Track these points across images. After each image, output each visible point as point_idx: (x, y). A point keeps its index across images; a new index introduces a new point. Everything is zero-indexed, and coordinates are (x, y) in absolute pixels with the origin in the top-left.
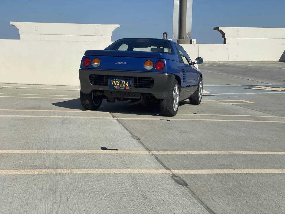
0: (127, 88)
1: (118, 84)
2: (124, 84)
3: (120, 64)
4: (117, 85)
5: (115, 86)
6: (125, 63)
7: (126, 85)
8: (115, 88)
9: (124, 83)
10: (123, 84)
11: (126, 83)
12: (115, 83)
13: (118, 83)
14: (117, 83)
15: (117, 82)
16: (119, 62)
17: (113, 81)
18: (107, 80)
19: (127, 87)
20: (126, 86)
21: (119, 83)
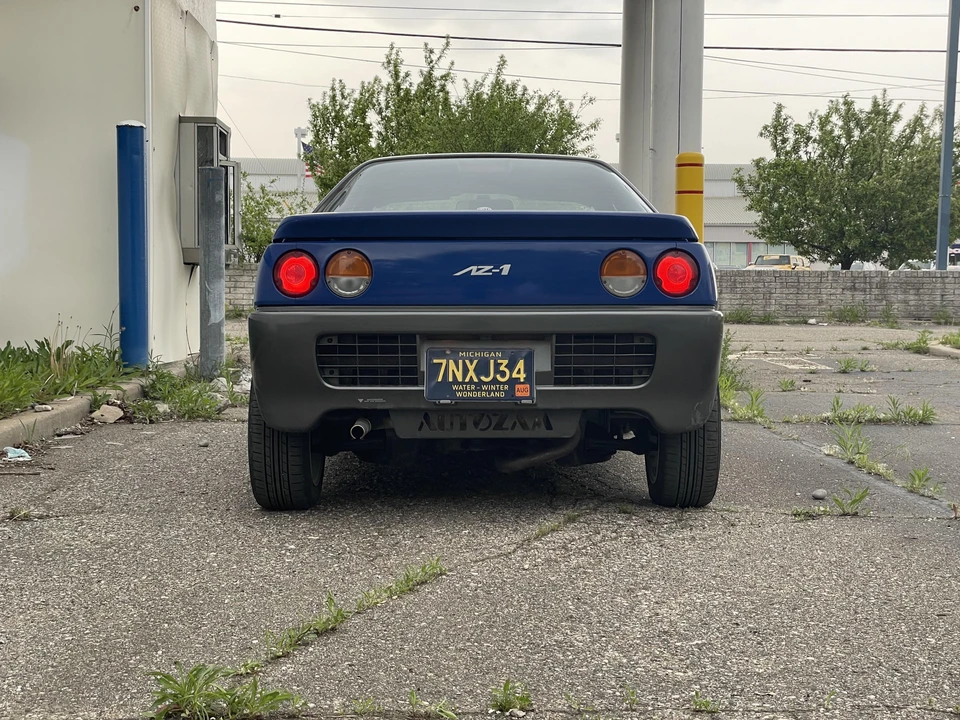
0: (518, 394)
1: (471, 373)
2: (503, 374)
3: (480, 273)
4: (464, 376)
5: (455, 387)
6: (506, 269)
7: (515, 375)
8: (459, 394)
9: (502, 368)
10: (497, 371)
11: (511, 366)
12: (456, 370)
13: (471, 368)
14: (466, 371)
15: (464, 364)
16: (474, 268)
17: (444, 362)
18: (416, 361)
19: (517, 386)
20: (513, 382)
21: (474, 370)
